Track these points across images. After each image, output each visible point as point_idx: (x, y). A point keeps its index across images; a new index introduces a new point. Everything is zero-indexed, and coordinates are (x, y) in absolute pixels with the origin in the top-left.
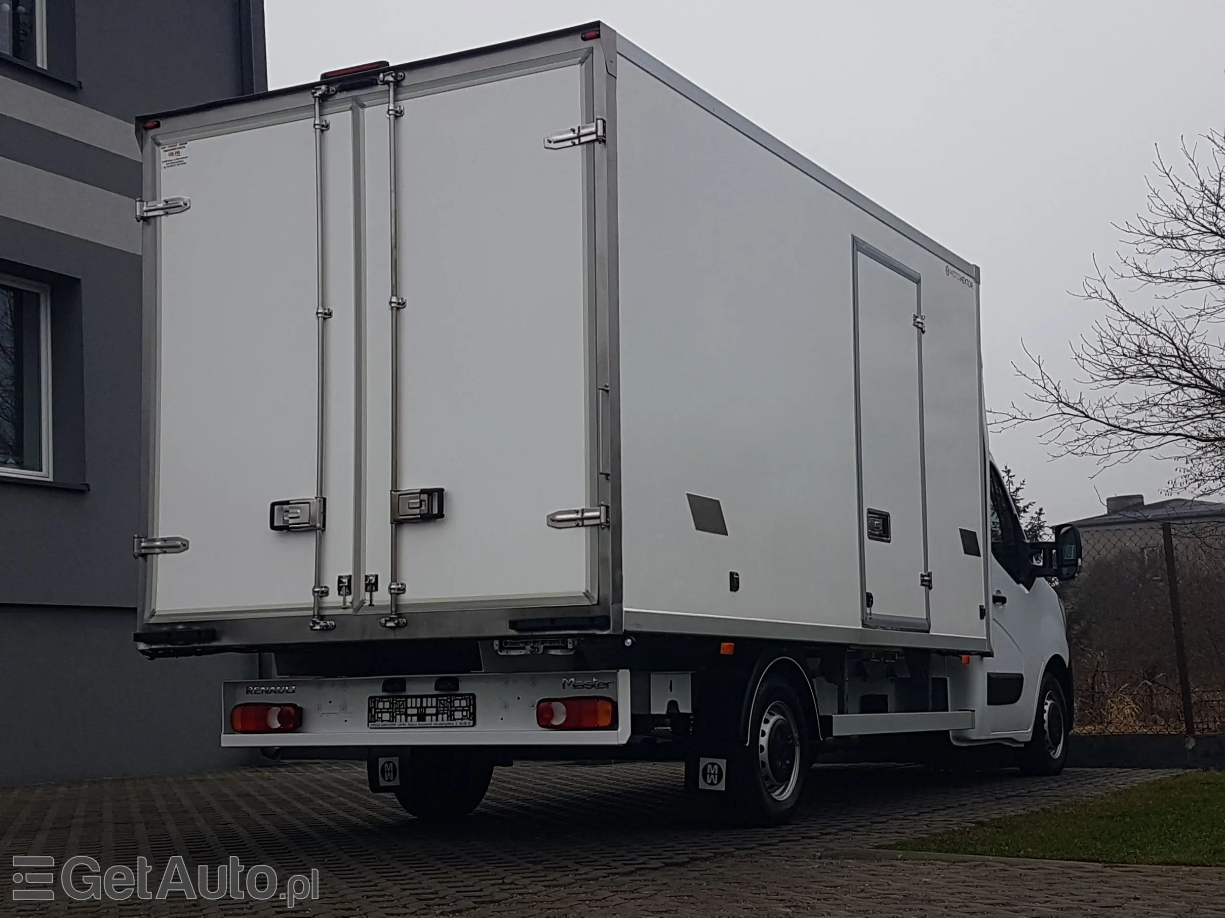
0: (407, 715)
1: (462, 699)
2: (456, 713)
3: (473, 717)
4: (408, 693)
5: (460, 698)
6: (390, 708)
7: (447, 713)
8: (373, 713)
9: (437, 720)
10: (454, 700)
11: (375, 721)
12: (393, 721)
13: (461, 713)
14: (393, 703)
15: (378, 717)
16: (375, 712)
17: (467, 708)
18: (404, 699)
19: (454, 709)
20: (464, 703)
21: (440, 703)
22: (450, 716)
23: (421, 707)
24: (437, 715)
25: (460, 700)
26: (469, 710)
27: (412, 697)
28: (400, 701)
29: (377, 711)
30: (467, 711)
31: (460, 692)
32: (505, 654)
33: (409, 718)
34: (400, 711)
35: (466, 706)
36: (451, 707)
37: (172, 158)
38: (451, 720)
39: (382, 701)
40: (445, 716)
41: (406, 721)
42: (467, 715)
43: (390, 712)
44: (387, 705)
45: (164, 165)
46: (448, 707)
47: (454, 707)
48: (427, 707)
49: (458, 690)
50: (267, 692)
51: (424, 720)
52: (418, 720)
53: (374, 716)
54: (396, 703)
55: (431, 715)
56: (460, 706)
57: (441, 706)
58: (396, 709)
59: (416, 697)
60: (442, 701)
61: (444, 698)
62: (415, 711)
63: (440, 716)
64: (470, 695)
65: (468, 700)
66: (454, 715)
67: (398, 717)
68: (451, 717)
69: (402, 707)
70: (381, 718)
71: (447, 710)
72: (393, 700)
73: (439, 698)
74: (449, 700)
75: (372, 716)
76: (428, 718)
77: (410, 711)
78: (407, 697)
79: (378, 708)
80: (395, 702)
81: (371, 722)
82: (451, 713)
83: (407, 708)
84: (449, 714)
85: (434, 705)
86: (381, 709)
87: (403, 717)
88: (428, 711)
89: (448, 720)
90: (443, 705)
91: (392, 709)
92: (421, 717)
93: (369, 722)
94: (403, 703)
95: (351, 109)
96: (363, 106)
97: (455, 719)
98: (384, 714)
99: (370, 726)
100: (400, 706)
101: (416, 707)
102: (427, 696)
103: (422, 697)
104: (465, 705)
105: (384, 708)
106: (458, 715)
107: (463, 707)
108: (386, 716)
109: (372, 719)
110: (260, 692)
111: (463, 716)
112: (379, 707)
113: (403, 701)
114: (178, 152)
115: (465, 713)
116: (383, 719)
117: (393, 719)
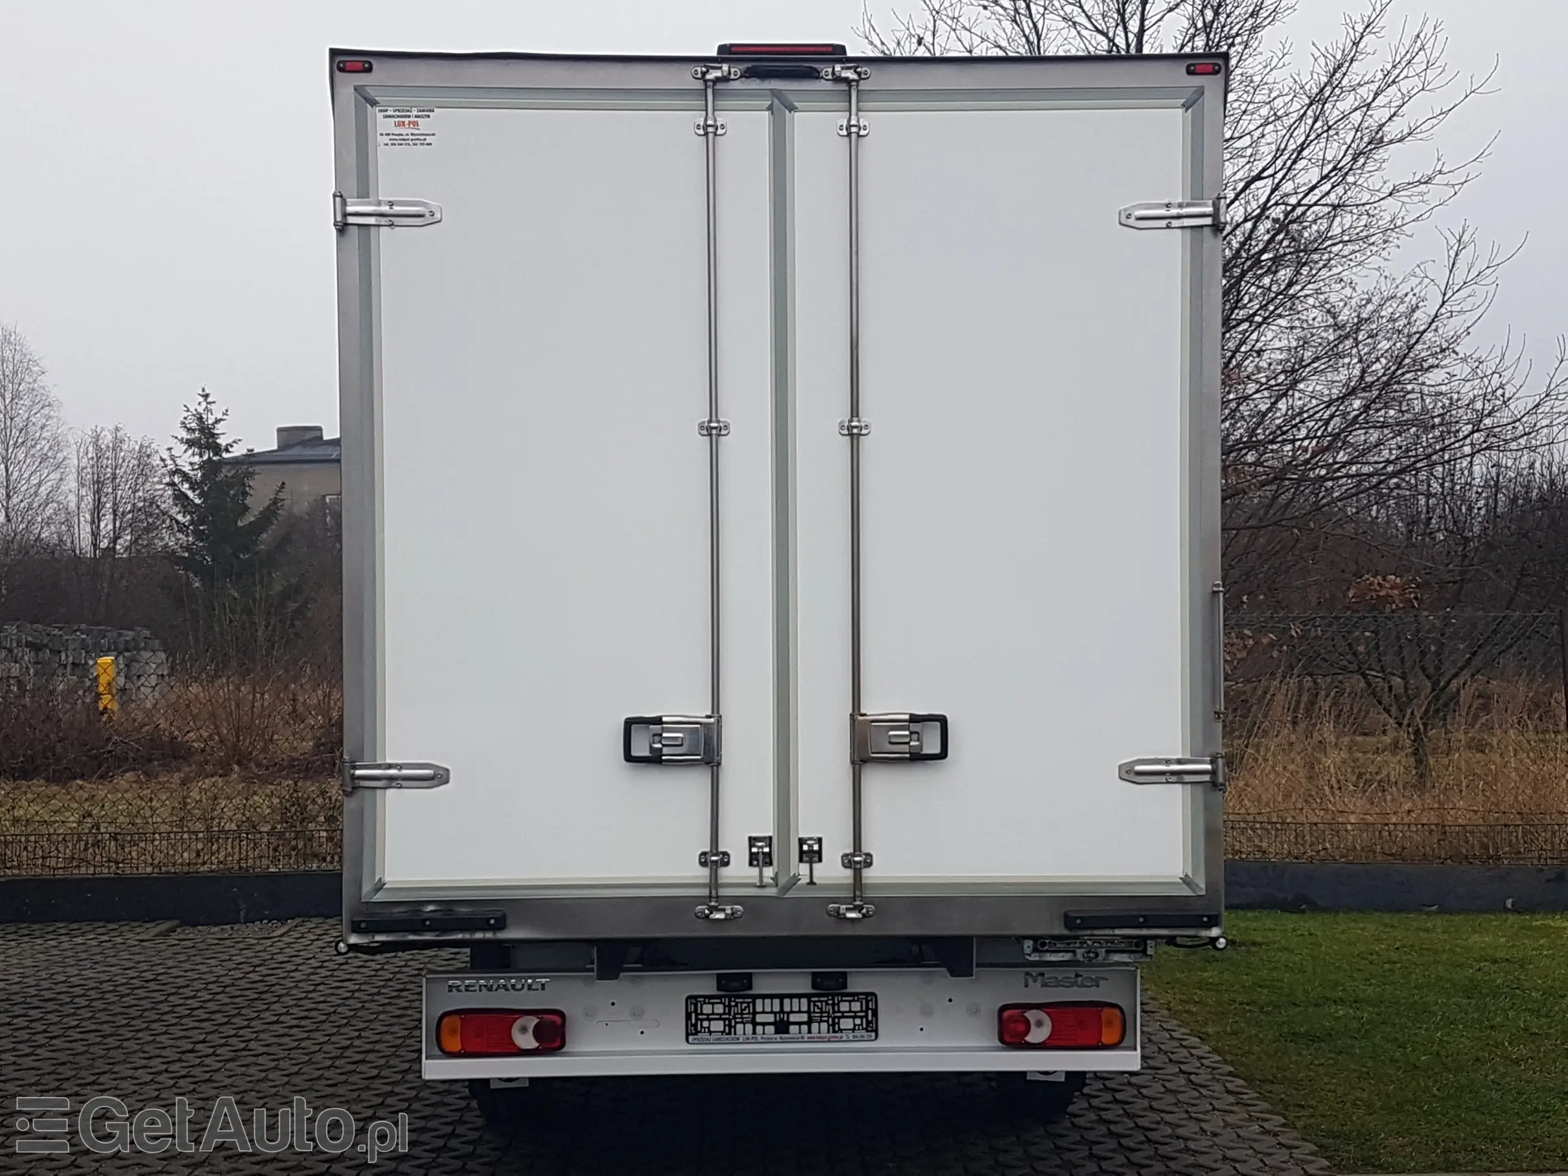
0: (755, 1024)
1: (854, 1001)
2: (842, 1020)
3: (872, 1027)
4: (755, 991)
5: (851, 998)
6: (724, 1013)
7: (827, 1021)
8: (693, 1022)
9: (810, 1032)
10: (839, 1002)
11: (696, 1034)
12: (730, 1033)
13: (851, 1020)
14: (730, 1007)
15: (702, 1027)
16: (697, 1019)
17: (863, 1014)
18: (750, 1000)
19: (840, 1014)
20: (856, 1006)
21: (815, 1005)
22: (834, 1024)
23: (782, 1011)
24: (809, 1023)
25: (850, 1002)
26: (866, 1016)
27: (764, 997)
28: (742, 1003)
29: (700, 1017)
30: (861, 1017)
31: (849, 990)
32: (1037, 959)
33: (759, 1029)
34: (742, 1018)
35: (861, 1011)
36: (834, 1012)
37: (398, 131)
38: (834, 1031)
39: (709, 1003)
40: (824, 1026)
41: (754, 1032)
42: (862, 1024)
43: (724, 1020)
44: (719, 1009)
45: (386, 139)
46: (828, 1012)
47: (839, 1011)
48: (792, 1012)
49: (846, 987)
50: (490, 989)
51: (788, 1032)
52: (777, 1032)
53: (695, 1026)
54: (736, 1005)
55: (800, 1024)
56: (850, 1011)
57: (817, 1010)
58: (735, 1014)
59: (772, 997)
60: (819, 1004)
61: (822, 999)
62: (770, 1018)
63: (815, 1026)
64: (867, 994)
65: (864, 1001)
66: (838, 1023)
67: (740, 1027)
68: (834, 1027)
69: (747, 1011)
70: (709, 1028)
71: (828, 1017)
72: (730, 1001)
73: (813, 999)
74: (830, 1002)
75: (692, 1025)
76: (793, 1029)
77: (760, 1018)
78: (755, 997)
79: (702, 1014)
80: (733, 1004)
81: (692, 1034)
82: (833, 1021)
83: (755, 1013)
84: (830, 1022)
85: (804, 1008)
86: (708, 1015)
87: (749, 1027)
88: (793, 1018)
89: (829, 1032)
90: (821, 1009)
91: (729, 1014)
92: (782, 1027)
93: (687, 1035)
94: (749, 1007)
95: (770, 108)
96: (792, 109)
97: (841, 1030)
98: (713, 1023)
99: (690, 1041)
100: (742, 1010)
101: (772, 1012)
102: (791, 996)
103: (782, 997)
104: (859, 1009)
105: (713, 1014)
106: (846, 1024)
107: (855, 1012)
108: (718, 1026)
109: (692, 1030)
110: (477, 988)
111: (855, 1025)
112: (704, 1012)
113: (748, 1003)
114: (416, 124)
115: (858, 1021)
116: (712, 1029)
117: (730, 1029)
